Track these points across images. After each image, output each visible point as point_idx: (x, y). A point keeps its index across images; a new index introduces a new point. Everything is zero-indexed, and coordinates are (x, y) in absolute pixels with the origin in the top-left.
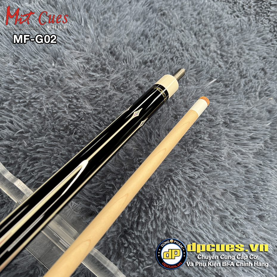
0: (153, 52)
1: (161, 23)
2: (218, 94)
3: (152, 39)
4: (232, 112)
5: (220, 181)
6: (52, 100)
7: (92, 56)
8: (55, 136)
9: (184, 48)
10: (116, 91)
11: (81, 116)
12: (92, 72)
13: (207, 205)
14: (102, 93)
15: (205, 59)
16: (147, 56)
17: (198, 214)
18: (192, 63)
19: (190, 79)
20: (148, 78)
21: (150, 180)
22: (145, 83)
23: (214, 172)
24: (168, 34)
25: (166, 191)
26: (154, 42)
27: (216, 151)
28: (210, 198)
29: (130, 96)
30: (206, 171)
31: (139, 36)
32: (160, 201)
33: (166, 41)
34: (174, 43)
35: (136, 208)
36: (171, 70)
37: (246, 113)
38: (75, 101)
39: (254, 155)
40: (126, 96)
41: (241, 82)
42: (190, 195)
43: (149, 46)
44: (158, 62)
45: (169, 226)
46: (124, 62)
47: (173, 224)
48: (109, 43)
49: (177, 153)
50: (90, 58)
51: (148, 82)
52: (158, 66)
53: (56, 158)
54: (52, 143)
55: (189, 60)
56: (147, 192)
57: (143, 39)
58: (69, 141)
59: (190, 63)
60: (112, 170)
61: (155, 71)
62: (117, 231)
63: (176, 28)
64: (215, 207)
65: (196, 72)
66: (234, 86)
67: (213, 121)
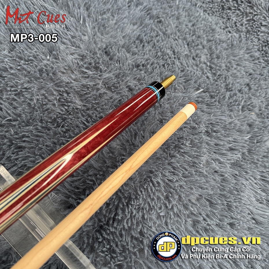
0: (146, 57)
1: (156, 29)
2: (203, 104)
3: (146, 44)
4: (214, 122)
5: (196, 187)
6: (43, 92)
8: (42, 127)
9: (176, 56)
10: (107, 90)
11: (70, 110)
12: (86, 69)
13: (182, 208)
15: (194, 69)
16: (140, 60)
17: (172, 217)
18: (182, 71)
19: (179, 86)
20: (139, 81)
21: (130, 179)
22: (135, 85)
23: (192, 177)
24: (163, 41)
25: (145, 191)
26: (148, 48)
27: (196, 157)
28: (185, 202)
29: (120, 96)
30: (184, 175)
31: (134, 40)
35: (114, 205)
38: (65, 95)
39: (231, 165)
40: (115, 96)
41: (227, 95)
42: (167, 198)
43: (143, 50)
44: (150, 67)
45: (144, 225)
46: (117, 63)
47: (147, 224)
48: (105, 43)
49: (158, 155)
51: (138, 84)
53: (41, 149)
54: (39, 134)
56: (127, 191)
57: (138, 43)
58: (55, 134)
59: (180, 71)
60: (95, 166)
61: (146, 75)
62: (93, 225)
64: (189, 211)
65: (185, 81)
66: (219, 98)
67: (196, 129)
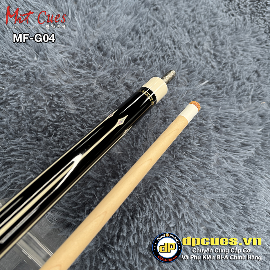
7: (78, 51)
14: (87, 91)
32: (144, 212)
33: (158, 37)
34: (166, 40)
36: (161, 70)
37: (237, 118)
50: (75, 53)
52: (148, 64)
55: (181, 60)
63: (169, 24)
